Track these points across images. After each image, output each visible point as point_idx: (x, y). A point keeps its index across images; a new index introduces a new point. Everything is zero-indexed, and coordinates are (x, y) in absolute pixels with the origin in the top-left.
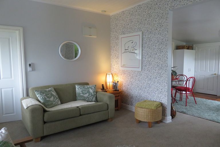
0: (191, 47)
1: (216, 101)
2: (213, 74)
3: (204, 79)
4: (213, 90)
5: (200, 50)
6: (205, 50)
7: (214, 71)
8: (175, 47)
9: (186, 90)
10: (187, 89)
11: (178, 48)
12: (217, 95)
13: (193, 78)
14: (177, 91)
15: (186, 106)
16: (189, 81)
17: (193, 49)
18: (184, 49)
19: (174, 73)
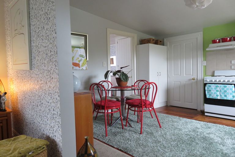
0: (160, 42)
1: (194, 120)
2: (190, 80)
3: (180, 87)
4: (192, 102)
5: (173, 45)
6: (179, 45)
7: (192, 74)
8: (139, 42)
9: (141, 104)
10: (143, 104)
11: (143, 42)
12: (197, 110)
13: (153, 84)
14: (130, 107)
15: (141, 133)
16: (145, 89)
17: (163, 45)
18: (150, 43)
19: (124, 77)
